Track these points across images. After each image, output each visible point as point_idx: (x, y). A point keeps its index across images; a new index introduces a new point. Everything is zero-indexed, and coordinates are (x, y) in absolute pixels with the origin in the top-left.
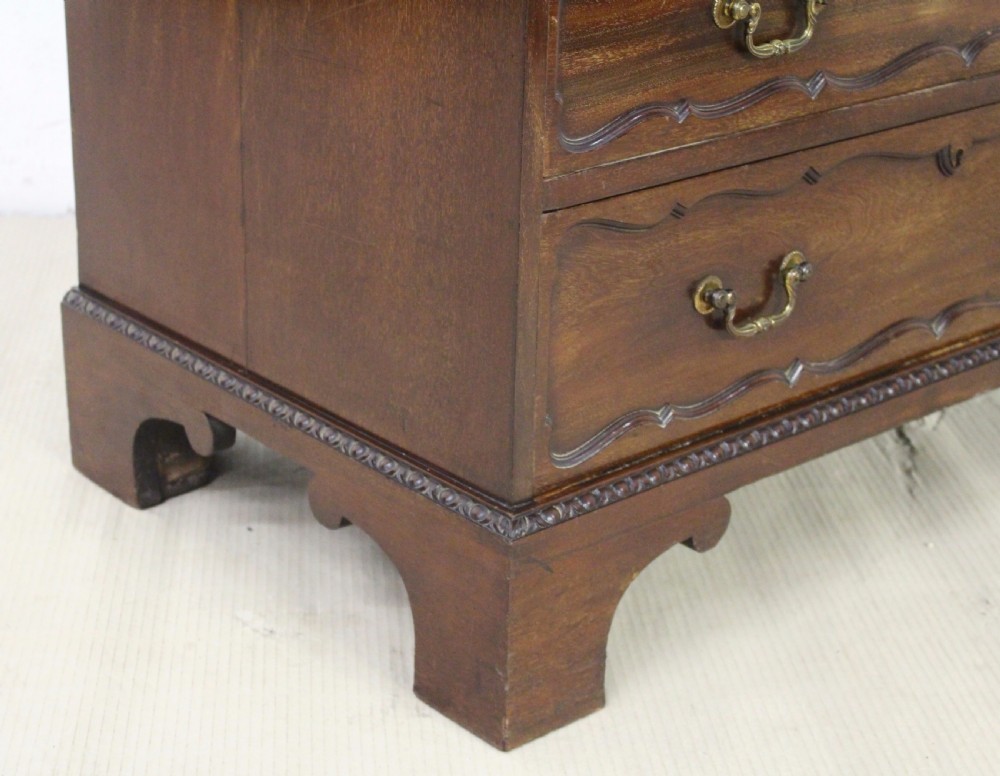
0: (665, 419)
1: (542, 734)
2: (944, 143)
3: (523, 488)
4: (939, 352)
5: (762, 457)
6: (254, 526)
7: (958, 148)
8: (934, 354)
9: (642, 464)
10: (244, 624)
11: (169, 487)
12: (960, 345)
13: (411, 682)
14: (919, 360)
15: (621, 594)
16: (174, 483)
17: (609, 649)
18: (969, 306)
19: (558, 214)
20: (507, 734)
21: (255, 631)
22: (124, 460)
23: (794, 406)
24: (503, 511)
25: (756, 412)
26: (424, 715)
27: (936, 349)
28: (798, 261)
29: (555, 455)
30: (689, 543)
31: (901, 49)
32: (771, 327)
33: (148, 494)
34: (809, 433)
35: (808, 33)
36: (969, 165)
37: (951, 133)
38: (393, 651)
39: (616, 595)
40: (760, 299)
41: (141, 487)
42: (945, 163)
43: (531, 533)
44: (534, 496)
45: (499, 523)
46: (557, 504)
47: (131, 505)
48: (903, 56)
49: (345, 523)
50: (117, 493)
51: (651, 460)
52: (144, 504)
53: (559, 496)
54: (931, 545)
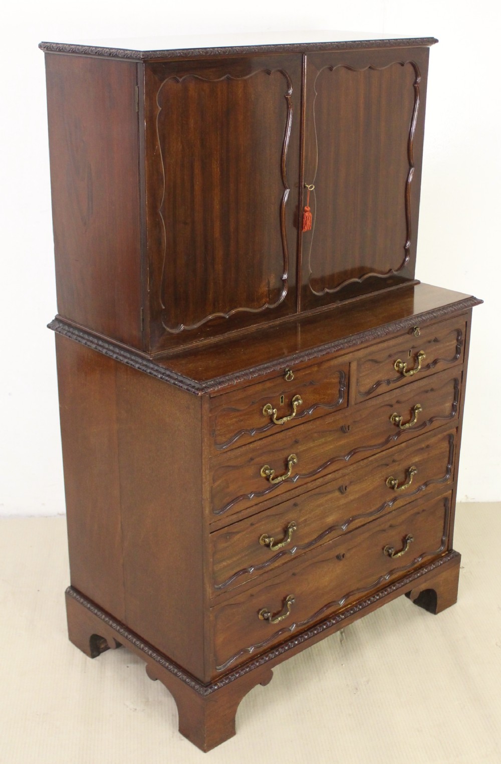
0: (251, 650)
1: (216, 746)
2: (338, 553)
3: (208, 679)
4: (342, 610)
5: (282, 656)
6: (129, 665)
7: (343, 553)
8: (340, 611)
9: (244, 665)
10: (127, 707)
11: (101, 650)
12: (349, 606)
13: (178, 729)
14: (335, 615)
15: (239, 703)
16: (102, 648)
17: (236, 719)
18: (351, 594)
19: (215, 607)
20: (206, 748)
21: (131, 709)
22: (87, 643)
23: (293, 637)
24: (202, 686)
25: (280, 641)
26: (182, 740)
27: (340, 609)
28: (292, 598)
29: (218, 667)
30: (261, 684)
31: (321, 532)
32: (283, 619)
33: (95, 653)
34: (297, 646)
35: (289, 540)
36: (348, 555)
37: (341, 550)
38: (173, 715)
39: (237, 704)
40: (280, 609)
41: (92, 651)
42: (339, 558)
43: (210, 693)
44: (211, 681)
45: (202, 690)
46: (218, 682)
47: (89, 656)
48: (322, 533)
49: (156, 679)
50: (84, 651)
51: (247, 663)
52: (93, 656)
53: (219, 680)
54: (344, 665)
